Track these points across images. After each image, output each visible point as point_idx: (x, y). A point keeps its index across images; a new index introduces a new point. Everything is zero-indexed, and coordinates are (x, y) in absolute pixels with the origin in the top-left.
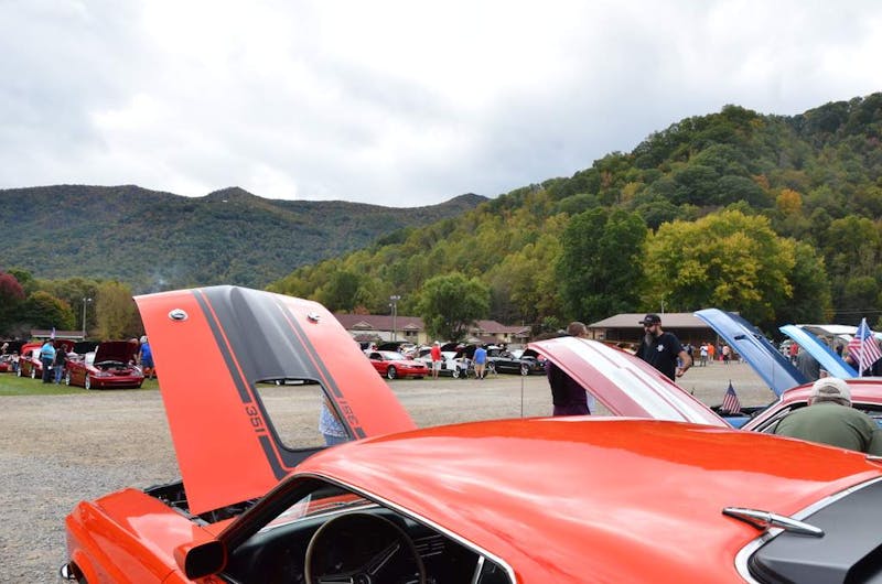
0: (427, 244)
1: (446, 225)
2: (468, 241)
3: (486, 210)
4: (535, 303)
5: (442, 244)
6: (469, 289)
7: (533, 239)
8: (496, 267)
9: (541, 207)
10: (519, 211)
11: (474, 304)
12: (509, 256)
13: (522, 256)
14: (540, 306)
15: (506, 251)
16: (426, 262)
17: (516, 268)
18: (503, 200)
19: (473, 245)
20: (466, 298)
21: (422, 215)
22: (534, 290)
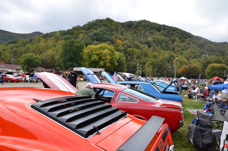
0: (24, 45)
1: (30, 40)
2: (36, 45)
3: (42, 37)
4: (54, 63)
5: (29, 45)
6: (35, 58)
7: (55, 46)
8: (44, 53)
9: (57, 37)
10: (52, 38)
11: (37, 62)
12: (48, 50)
13: (51, 50)
14: (56, 64)
15: (47, 49)
16: (23, 50)
17: (50, 53)
18: (47, 34)
19: (38, 46)
20: (35, 61)
21: (23, 36)
22: (54, 60)
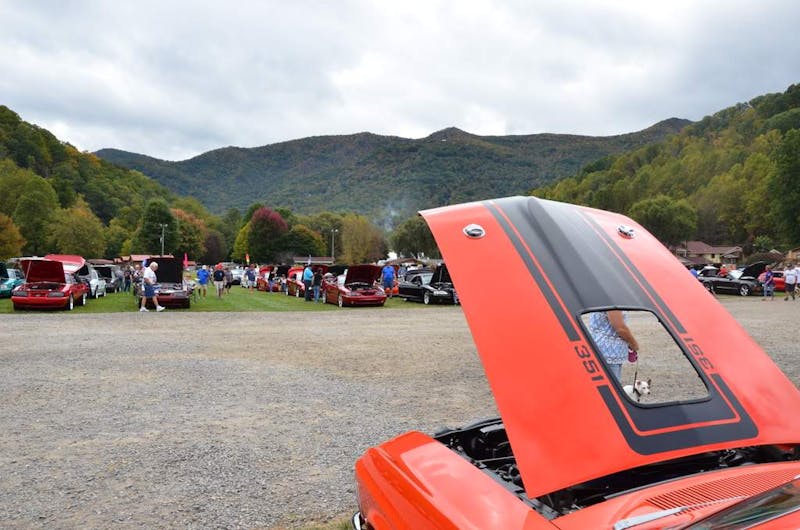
0: (631, 169)
1: (649, 150)
2: (673, 165)
3: (690, 133)
4: (743, 223)
5: (646, 168)
6: (676, 210)
7: (741, 159)
8: (702, 189)
9: (749, 126)
10: (726, 132)
11: (681, 225)
12: (716, 177)
13: (729, 177)
14: (749, 226)
15: (712, 173)
16: (631, 186)
17: (724, 189)
18: (708, 121)
19: (678, 168)
20: (675, 219)
21: (625, 142)
22: (743, 210)
